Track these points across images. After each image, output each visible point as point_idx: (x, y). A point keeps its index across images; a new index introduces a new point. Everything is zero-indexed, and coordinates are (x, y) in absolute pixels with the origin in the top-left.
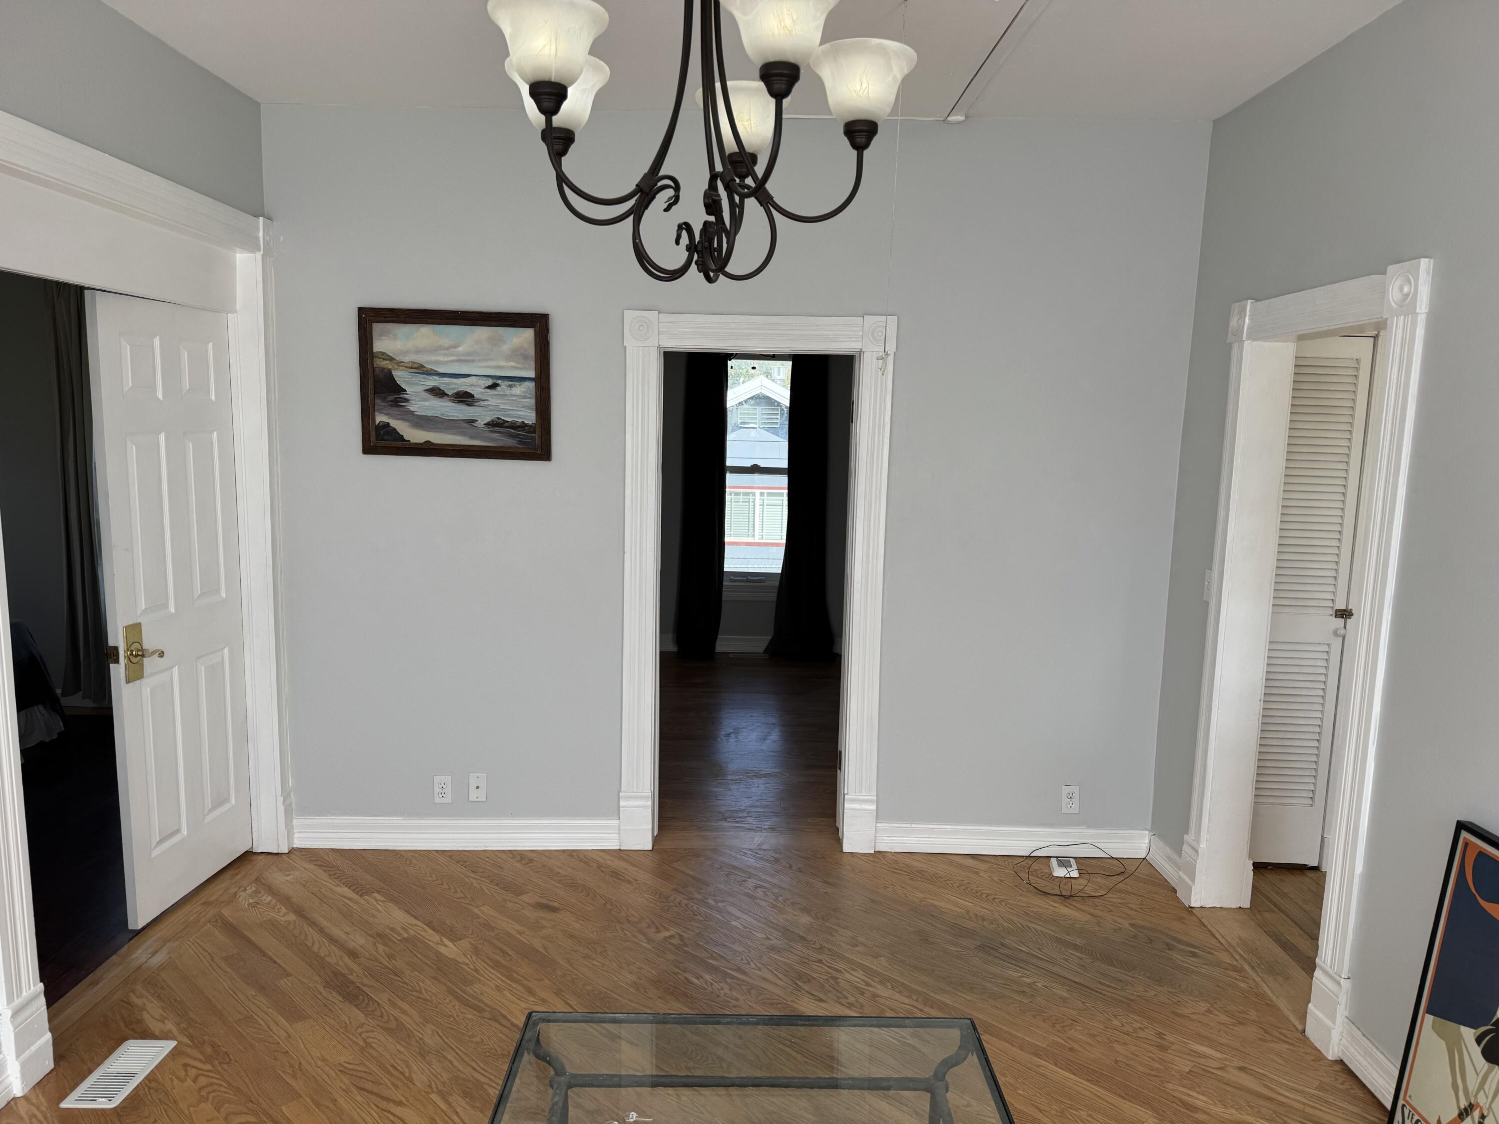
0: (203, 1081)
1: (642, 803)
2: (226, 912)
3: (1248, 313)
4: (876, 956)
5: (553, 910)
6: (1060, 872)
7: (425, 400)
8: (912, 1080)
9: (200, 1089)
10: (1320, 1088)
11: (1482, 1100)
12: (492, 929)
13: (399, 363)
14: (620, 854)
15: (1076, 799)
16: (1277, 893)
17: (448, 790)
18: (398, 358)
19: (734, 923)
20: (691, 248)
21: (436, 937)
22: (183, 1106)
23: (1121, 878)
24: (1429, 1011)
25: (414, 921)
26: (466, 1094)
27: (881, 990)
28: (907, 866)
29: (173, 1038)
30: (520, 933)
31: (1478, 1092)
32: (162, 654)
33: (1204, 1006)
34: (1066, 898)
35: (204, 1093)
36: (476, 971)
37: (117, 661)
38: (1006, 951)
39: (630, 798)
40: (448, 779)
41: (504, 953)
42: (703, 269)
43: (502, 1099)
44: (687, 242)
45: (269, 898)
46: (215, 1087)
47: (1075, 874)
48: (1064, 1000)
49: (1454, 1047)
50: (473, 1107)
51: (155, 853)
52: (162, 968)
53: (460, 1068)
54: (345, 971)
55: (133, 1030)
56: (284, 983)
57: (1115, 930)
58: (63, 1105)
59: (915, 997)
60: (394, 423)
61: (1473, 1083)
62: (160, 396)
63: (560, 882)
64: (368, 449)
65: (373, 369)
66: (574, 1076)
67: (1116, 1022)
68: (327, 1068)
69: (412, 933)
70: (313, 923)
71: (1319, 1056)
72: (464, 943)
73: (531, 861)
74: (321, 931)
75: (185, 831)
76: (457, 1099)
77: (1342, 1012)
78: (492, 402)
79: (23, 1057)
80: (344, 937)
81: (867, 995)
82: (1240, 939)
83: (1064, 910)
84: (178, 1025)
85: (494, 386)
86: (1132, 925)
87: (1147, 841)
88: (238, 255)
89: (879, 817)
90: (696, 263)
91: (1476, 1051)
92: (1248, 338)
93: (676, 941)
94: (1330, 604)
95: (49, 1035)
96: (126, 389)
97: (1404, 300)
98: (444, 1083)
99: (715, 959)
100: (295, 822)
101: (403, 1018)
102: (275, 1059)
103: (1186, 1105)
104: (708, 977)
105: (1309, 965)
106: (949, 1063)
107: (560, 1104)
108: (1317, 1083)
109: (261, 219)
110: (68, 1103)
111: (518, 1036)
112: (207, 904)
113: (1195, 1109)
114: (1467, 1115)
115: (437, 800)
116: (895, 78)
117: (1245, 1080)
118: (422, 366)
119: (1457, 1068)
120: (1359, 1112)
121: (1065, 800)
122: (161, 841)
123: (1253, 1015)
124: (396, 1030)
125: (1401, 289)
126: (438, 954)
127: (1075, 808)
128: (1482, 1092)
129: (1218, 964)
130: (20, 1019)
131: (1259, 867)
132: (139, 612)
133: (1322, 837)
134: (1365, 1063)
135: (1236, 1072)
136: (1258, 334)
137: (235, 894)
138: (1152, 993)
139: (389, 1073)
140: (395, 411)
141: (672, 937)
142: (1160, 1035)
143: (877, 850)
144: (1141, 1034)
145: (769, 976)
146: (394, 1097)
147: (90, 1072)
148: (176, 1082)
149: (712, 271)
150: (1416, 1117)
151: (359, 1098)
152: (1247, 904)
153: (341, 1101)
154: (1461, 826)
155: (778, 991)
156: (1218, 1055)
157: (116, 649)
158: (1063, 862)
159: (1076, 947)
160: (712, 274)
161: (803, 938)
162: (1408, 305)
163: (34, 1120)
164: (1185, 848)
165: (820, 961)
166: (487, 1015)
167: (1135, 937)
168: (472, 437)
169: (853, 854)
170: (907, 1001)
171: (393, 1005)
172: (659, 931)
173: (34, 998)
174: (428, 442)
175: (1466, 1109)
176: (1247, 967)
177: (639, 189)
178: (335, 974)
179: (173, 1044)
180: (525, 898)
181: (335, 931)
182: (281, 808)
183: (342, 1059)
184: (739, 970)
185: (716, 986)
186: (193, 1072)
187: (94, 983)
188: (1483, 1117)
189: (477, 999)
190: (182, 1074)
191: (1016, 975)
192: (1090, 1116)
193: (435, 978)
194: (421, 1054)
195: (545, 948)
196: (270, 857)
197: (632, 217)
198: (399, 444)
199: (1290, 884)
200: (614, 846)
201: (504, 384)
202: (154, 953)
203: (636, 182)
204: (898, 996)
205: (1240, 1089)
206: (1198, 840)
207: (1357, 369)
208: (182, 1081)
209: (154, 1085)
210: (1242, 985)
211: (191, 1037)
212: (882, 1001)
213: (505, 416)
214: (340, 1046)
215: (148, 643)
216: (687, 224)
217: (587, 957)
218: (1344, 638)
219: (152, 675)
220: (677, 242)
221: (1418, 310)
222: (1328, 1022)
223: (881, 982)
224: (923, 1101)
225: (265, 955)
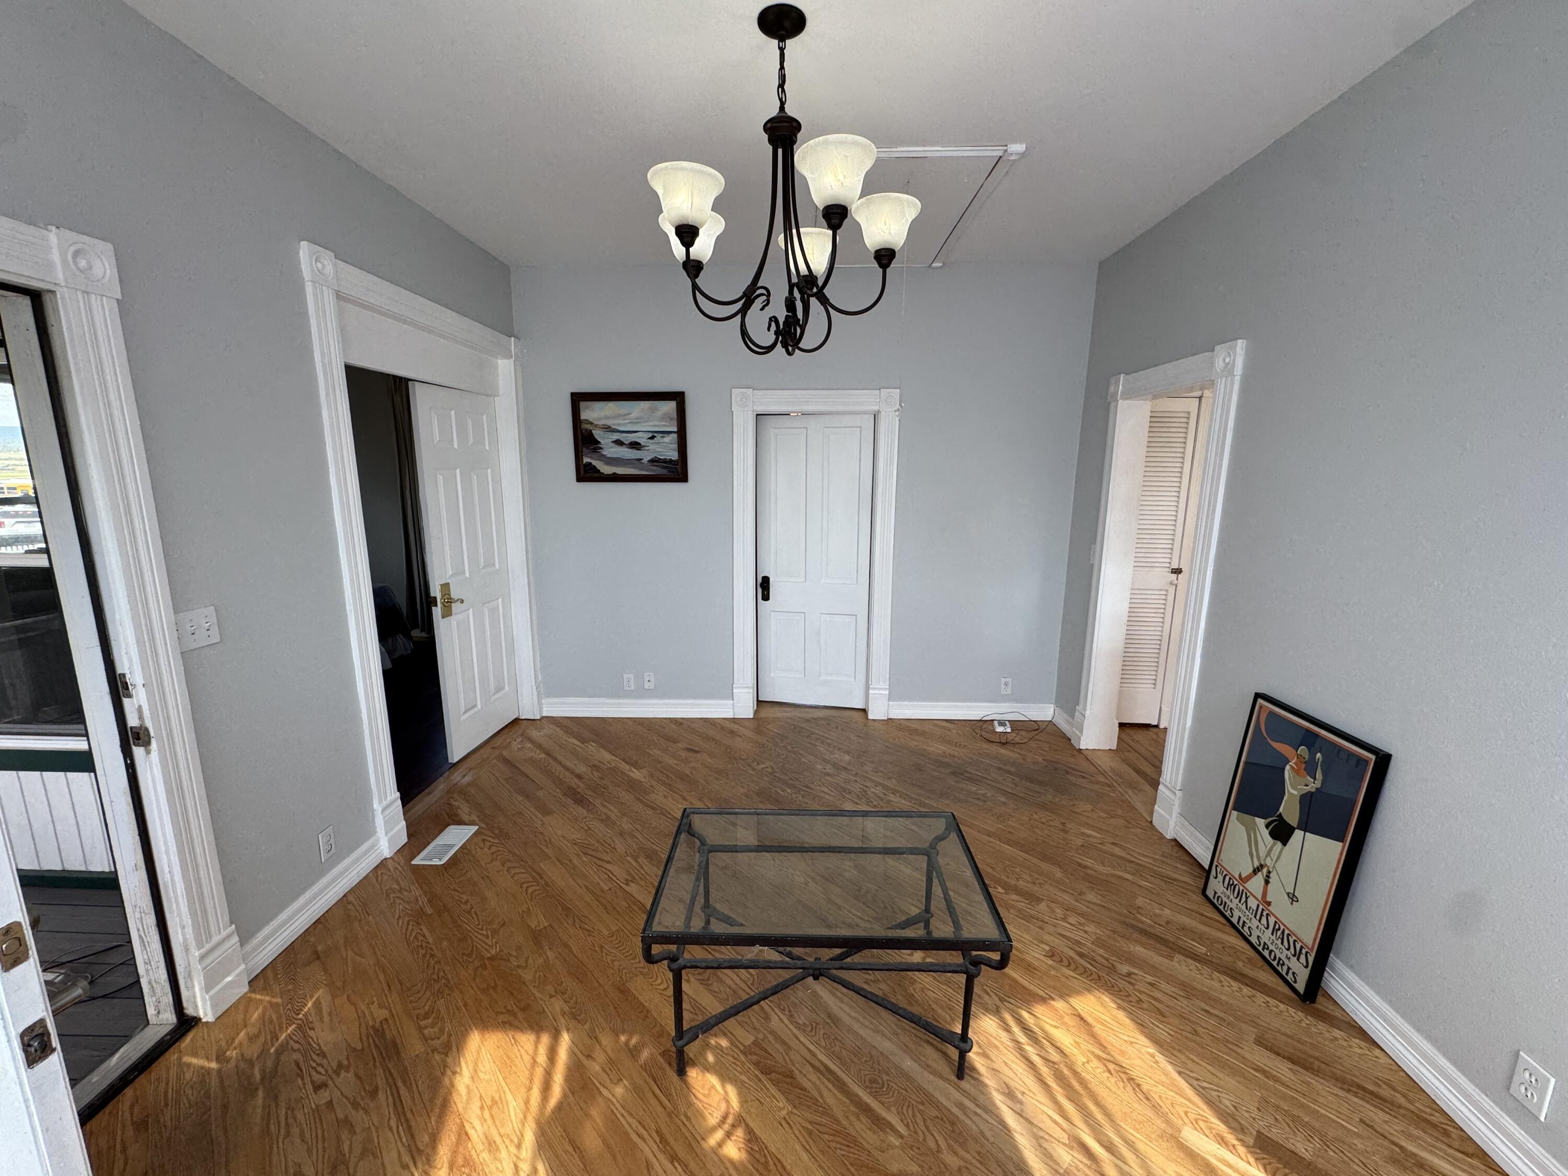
0: (494, 849)
1: (746, 690)
2: (505, 753)
3: (1121, 382)
4: (890, 778)
5: (696, 752)
6: (1000, 729)
7: (612, 448)
8: (917, 848)
9: (493, 854)
10: (1162, 856)
11: (1268, 862)
12: (661, 762)
13: (596, 426)
14: (734, 720)
15: (1010, 686)
16: (1132, 740)
17: (632, 682)
18: (596, 423)
19: (803, 760)
20: (777, 333)
21: (628, 767)
22: (483, 863)
23: (1037, 732)
24: (1234, 809)
25: (614, 758)
26: (648, 857)
27: (892, 797)
28: (907, 727)
29: (477, 825)
30: (677, 765)
31: (1266, 856)
32: (462, 601)
33: (1089, 807)
34: (1003, 744)
35: (495, 856)
36: (652, 787)
37: (436, 605)
38: (968, 775)
39: (740, 688)
40: (631, 676)
41: (668, 776)
42: (785, 346)
43: (670, 859)
44: (775, 329)
45: (530, 745)
46: (501, 852)
47: (1009, 730)
48: (1004, 804)
49: (1251, 830)
50: (652, 865)
51: (463, 718)
52: (469, 784)
53: (644, 842)
54: (575, 786)
55: (453, 820)
56: (540, 794)
57: (1034, 763)
58: (413, 863)
59: (913, 802)
60: (594, 463)
61: (1263, 851)
62: (456, 447)
63: (699, 736)
64: (580, 479)
65: (581, 430)
66: (712, 846)
67: (1036, 816)
68: (566, 842)
69: (613, 765)
70: (555, 759)
71: (1162, 837)
72: (643, 770)
73: (682, 724)
74: (560, 763)
75: (479, 706)
76: (642, 860)
77: (1176, 809)
78: (652, 447)
79: (390, 834)
80: (573, 767)
81: (885, 801)
82: (1110, 767)
83: (1002, 751)
84: (479, 817)
85: (652, 438)
86: (1043, 760)
87: (1052, 710)
88: (500, 361)
89: (889, 699)
90: (781, 342)
91: (1265, 833)
92: (1122, 398)
93: (769, 770)
94: (1168, 565)
95: (404, 823)
96: (436, 442)
97: (1226, 367)
98: (634, 851)
99: (793, 780)
100: (543, 701)
101: (609, 813)
102: (535, 836)
103: (1080, 865)
104: (789, 791)
105: (1155, 784)
106: (940, 838)
107: (704, 862)
108: (1161, 853)
109: (513, 338)
110: (416, 862)
111: (677, 824)
112: (493, 748)
113: (1086, 867)
114: (1259, 871)
115: (626, 688)
116: (907, 220)
117: (1117, 851)
118: (610, 427)
119: (1252, 842)
120: (1188, 870)
121: (1003, 686)
122: (465, 712)
123: (1120, 812)
124: (607, 821)
125: (1224, 360)
126: (628, 776)
127: (1009, 691)
128: (1269, 857)
129: (1098, 783)
130: (387, 812)
131: (1122, 726)
132: (448, 576)
133: (1161, 707)
134: (1191, 841)
135: (1109, 845)
136: (1128, 395)
137: (510, 742)
138: (1057, 799)
139: (602, 845)
140: (594, 455)
141: (767, 767)
142: (1063, 824)
143: (889, 717)
144: (1051, 823)
145: (826, 790)
146: (606, 859)
147: (429, 844)
148: (478, 849)
149: (791, 346)
150: (1225, 873)
151: (585, 859)
152: (1115, 748)
153: (575, 861)
154: (1258, 696)
155: (831, 799)
156: (1099, 835)
157: (435, 598)
158: (1002, 723)
159: (1009, 772)
160: (790, 348)
161: (846, 768)
162: (1229, 369)
163: (397, 871)
164: (1077, 714)
165: (856, 781)
166: (658, 811)
167: (1046, 766)
168: (641, 469)
169: (874, 720)
170: (910, 804)
171: (604, 806)
172: (759, 764)
173: (395, 800)
174: (614, 473)
175: (1258, 868)
176: (1115, 784)
177: (745, 294)
178: (569, 788)
179: (476, 828)
180: (680, 745)
181: (568, 764)
182: (535, 693)
183: (575, 837)
184: (807, 787)
185: (794, 796)
186: (488, 844)
187: (429, 793)
188: (1269, 872)
189: (652, 802)
190: (482, 845)
191: (974, 789)
192: (1021, 871)
193: (628, 790)
194: (620, 834)
195: (692, 773)
196: (529, 722)
197: (740, 315)
198: (597, 475)
199: (1140, 736)
200: (730, 716)
201: (658, 436)
202: (464, 776)
203: (743, 290)
204: (903, 801)
205: (1112, 856)
206: (1085, 710)
207: (1188, 418)
208: (481, 849)
209: (466, 851)
210: (1112, 794)
211: (487, 824)
212: (895, 804)
213: (660, 455)
214: (573, 830)
215: (454, 594)
216: (775, 317)
217: (717, 779)
218: (1176, 586)
219: (456, 614)
220: (769, 330)
221: (1235, 373)
222: (1167, 816)
223: (893, 793)
224: (922, 861)
225: (528, 777)
